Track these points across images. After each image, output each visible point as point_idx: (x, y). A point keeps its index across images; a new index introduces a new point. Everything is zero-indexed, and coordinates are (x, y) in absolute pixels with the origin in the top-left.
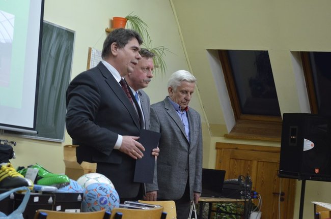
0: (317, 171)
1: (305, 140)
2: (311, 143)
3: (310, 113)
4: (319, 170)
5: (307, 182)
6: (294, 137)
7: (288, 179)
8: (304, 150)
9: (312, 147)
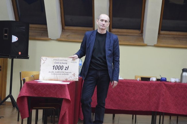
0: (20, 53)
1: (13, 36)
2: (16, 37)
3: (15, 20)
4: (21, 53)
5: (14, 59)
6: (6, 34)
7: (3, 58)
8: (12, 42)
9: (17, 40)
